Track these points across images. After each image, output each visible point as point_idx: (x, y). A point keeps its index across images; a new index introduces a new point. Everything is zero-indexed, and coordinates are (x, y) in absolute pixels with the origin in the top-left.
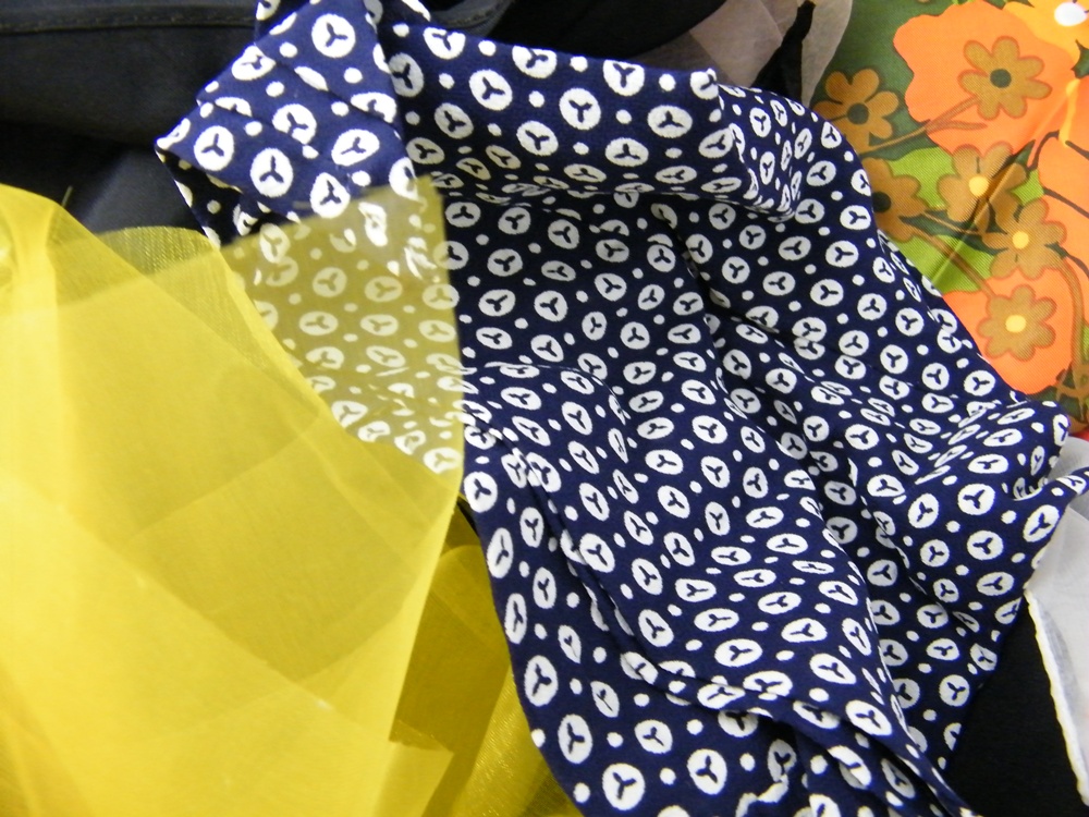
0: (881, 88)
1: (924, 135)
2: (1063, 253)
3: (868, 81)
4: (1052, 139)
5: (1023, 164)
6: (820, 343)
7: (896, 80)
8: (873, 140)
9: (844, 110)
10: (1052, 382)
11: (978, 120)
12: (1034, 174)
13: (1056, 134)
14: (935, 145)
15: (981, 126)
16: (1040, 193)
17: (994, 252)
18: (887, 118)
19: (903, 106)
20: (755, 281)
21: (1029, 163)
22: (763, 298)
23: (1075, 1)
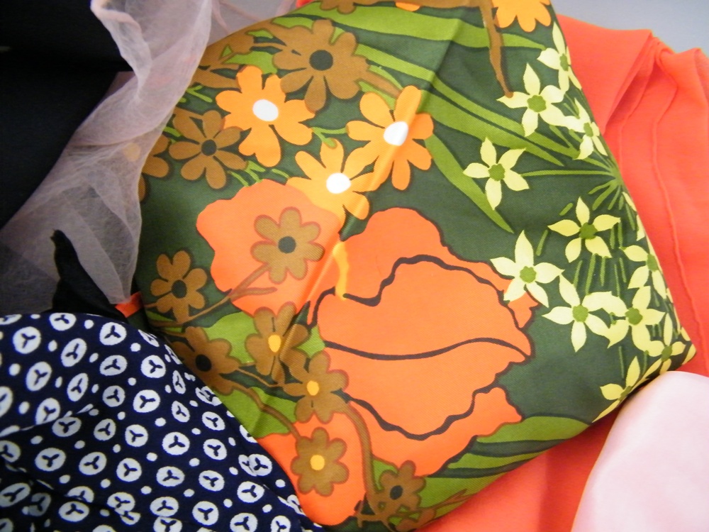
0: (192, 267)
1: (229, 303)
2: (347, 398)
3: (182, 259)
4: (329, 296)
5: (303, 323)
6: (134, 510)
7: (201, 254)
8: (192, 311)
9: (168, 287)
10: (352, 513)
11: (270, 285)
12: (314, 330)
13: (332, 291)
14: (238, 310)
15: (274, 290)
16: (322, 346)
17: (295, 399)
18: (200, 291)
19: (210, 280)
20: (71, 466)
21: (309, 321)
22: (79, 479)
23: (342, 170)
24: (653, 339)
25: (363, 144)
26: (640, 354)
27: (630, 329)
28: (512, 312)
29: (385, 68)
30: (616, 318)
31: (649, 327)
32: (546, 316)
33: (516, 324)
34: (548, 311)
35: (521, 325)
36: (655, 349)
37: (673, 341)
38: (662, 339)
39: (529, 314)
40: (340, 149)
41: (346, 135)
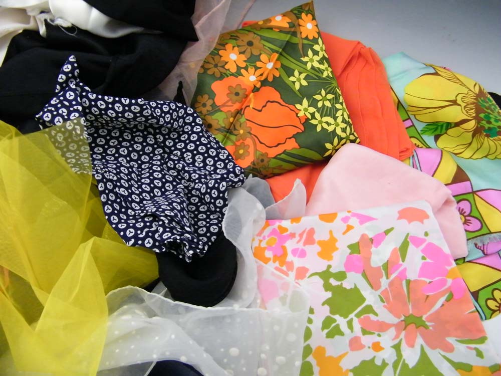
0: (209, 99)
1: (219, 109)
2: (251, 134)
3: (206, 97)
4: (248, 108)
5: (241, 114)
6: (191, 158)
7: (212, 95)
8: (208, 111)
9: (201, 105)
10: (250, 164)
11: (232, 104)
12: (243, 116)
13: (249, 106)
14: (222, 111)
15: (232, 106)
16: (245, 120)
17: (236, 135)
18: (211, 106)
19: (214, 103)
20: (175, 145)
21: (242, 113)
22: (176, 149)
23: (254, 75)
24: (342, 132)
25: (260, 68)
26: (338, 136)
27: (335, 128)
28: (300, 119)
29: (269, 47)
30: (331, 124)
31: (341, 128)
32: (310, 121)
33: (301, 122)
34: (311, 120)
35: (302, 123)
36: (343, 135)
37: (350, 134)
38: (346, 133)
39: (305, 120)
40: (254, 69)
41: (256, 65)
